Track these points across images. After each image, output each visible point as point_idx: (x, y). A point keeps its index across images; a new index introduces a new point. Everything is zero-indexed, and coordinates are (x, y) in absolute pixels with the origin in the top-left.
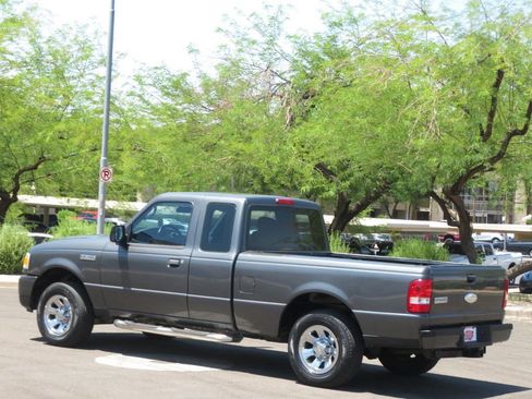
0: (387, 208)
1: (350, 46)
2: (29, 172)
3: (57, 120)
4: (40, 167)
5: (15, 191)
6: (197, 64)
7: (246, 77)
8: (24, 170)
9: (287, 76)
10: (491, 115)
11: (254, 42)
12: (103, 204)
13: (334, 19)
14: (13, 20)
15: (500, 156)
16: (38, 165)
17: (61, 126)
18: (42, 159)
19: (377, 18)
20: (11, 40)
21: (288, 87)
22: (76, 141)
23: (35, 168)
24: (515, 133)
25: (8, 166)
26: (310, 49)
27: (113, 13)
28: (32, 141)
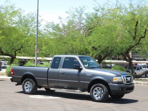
0: (116, 58)
1: (101, 16)
2: (19, 51)
3: (25, 37)
4: (21, 49)
5: (15, 55)
6: (61, 22)
7: (74, 25)
8: (17, 50)
9: (85, 24)
10: (135, 33)
11: (76, 15)
12: (36, 58)
13: (97, 9)
14: (14, 12)
15: (138, 43)
16: (21, 48)
17: (27, 39)
18: (22, 47)
19: (108, 8)
20: (13, 17)
21: (85, 27)
22: (30, 42)
23: (20, 49)
24: (142, 37)
25: (13, 49)
26: (90, 17)
27: (38, 9)
28: (19, 43)
